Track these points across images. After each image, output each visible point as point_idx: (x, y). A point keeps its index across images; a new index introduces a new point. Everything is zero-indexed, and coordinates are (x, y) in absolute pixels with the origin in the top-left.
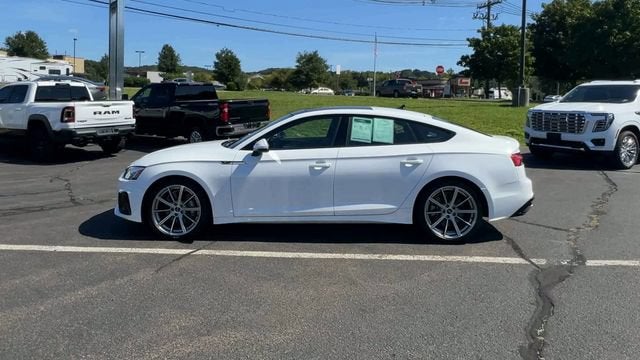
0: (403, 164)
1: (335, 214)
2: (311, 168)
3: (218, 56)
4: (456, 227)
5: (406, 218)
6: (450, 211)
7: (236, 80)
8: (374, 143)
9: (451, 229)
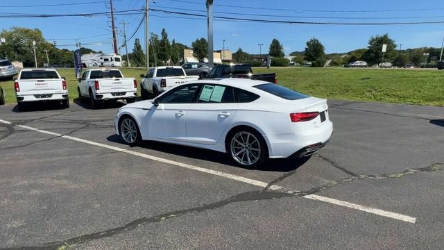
0: (219, 115)
1: (187, 141)
2: (176, 114)
3: (308, 44)
4: (249, 159)
5: (222, 149)
6: (246, 148)
7: (318, 60)
8: (211, 102)
9: (245, 159)
